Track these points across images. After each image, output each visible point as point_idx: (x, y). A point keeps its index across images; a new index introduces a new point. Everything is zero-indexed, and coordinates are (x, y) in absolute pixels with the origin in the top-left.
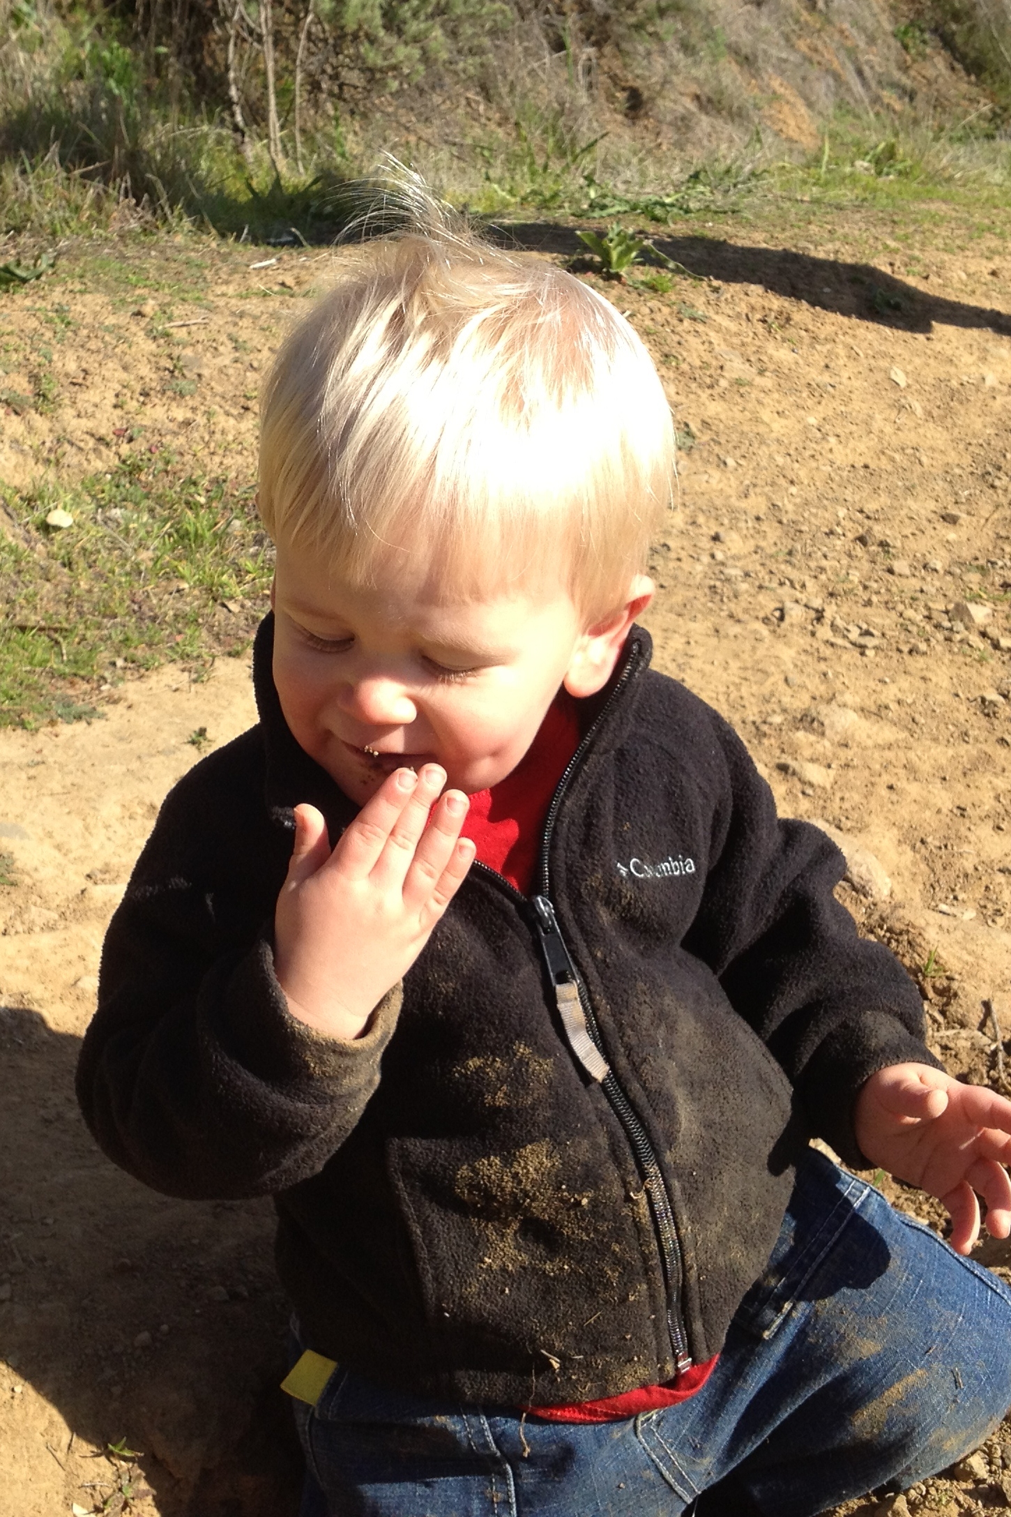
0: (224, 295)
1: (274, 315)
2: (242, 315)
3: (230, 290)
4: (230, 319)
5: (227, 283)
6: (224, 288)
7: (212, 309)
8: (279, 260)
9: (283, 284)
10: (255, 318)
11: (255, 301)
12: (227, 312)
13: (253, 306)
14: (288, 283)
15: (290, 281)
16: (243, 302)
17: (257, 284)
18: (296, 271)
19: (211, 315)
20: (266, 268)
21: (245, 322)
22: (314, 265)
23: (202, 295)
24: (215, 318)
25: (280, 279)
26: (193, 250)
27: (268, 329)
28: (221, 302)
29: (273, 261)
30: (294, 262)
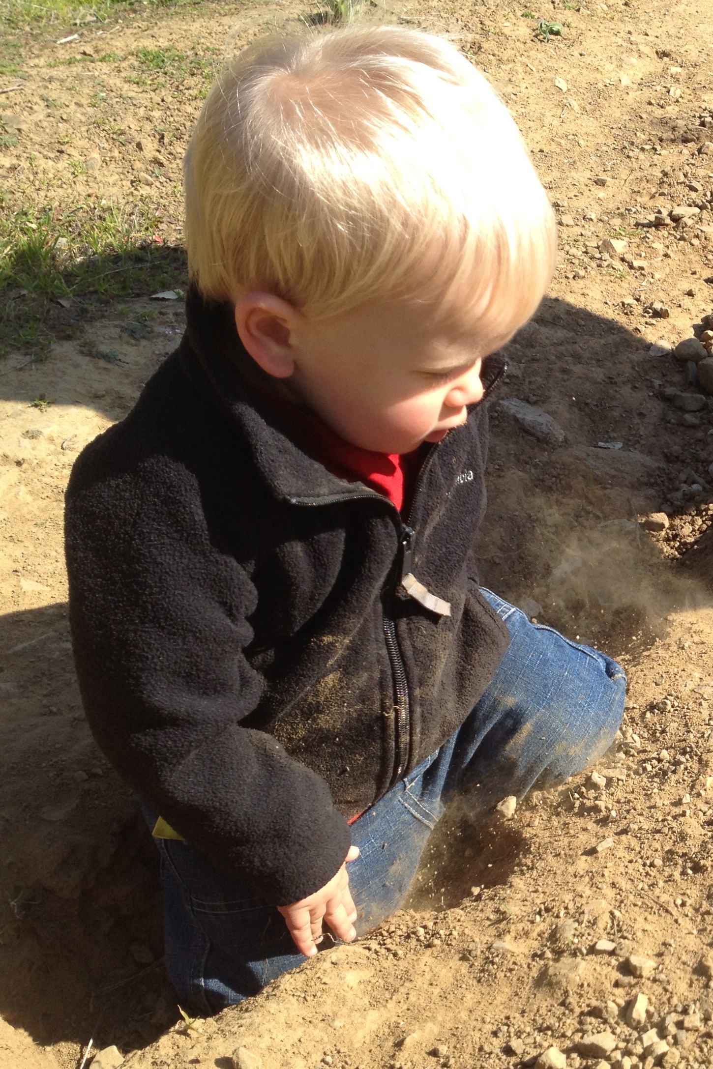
0: (36, 66)
1: (79, 78)
2: (51, 80)
3: (42, 62)
4: (41, 84)
5: (38, 56)
6: (36, 61)
7: (26, 78)
8: (81, 35)
9: (84, 53)
10: (62, 81)
11: (61, 68)
12: (39, 79)
13: (60, 72)
14: (88, 52)
15: (89, 50)
16: (52, 70)
17: (63, 55)
18: (94, 43)
19: (24, 82)
20: (71, 42)
21: (54, 85)
22: (109, 36)
23: (18, 68)
24: (28, 84)
25: (81, 49)
26: (11, 34)
27: (73, 89)
28: (33, 72)
29: (76, 36)
30: (93, 36)
